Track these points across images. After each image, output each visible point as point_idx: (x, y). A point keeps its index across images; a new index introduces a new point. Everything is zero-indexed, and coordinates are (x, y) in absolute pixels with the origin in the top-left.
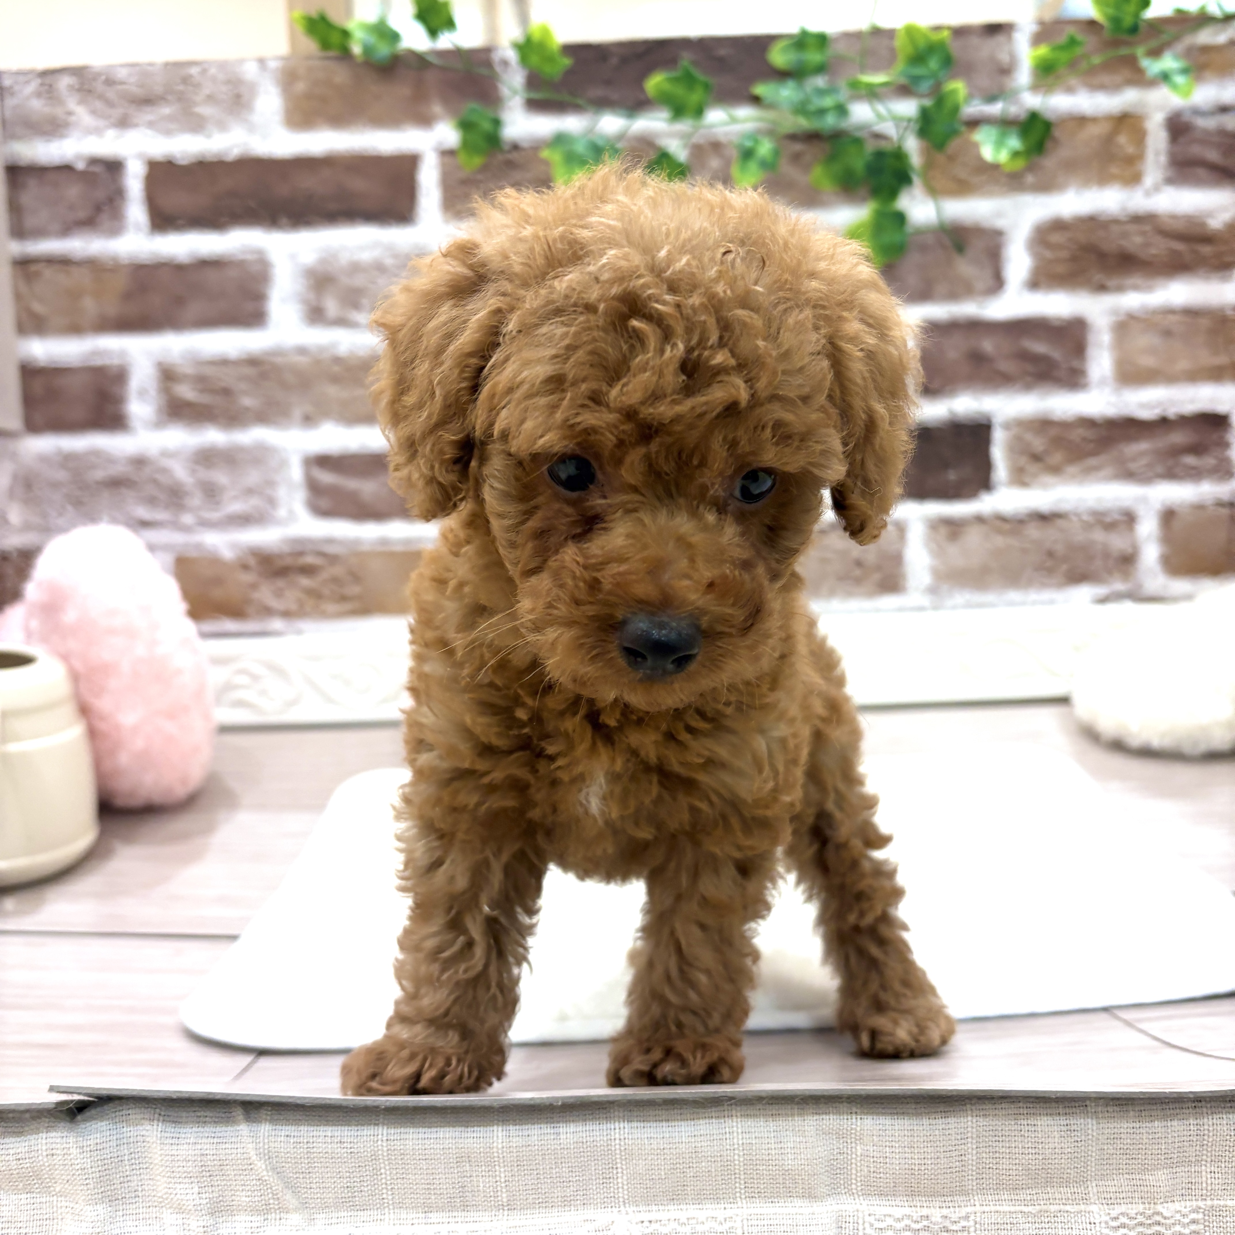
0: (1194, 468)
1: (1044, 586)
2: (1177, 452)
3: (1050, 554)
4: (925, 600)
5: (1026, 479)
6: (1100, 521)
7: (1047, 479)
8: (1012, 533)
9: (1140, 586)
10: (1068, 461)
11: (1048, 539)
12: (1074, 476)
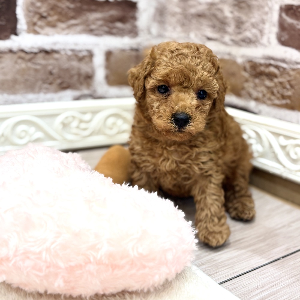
1: (47, 91)
2: (113, 20)
3: (51, 73)
5: (37, 28)
6: (76, 56)
7: (48, 30)
8: (30, 60)
9: (95, 91)
10: (59, 20)
11: (50, 65)
12: (63, 29)
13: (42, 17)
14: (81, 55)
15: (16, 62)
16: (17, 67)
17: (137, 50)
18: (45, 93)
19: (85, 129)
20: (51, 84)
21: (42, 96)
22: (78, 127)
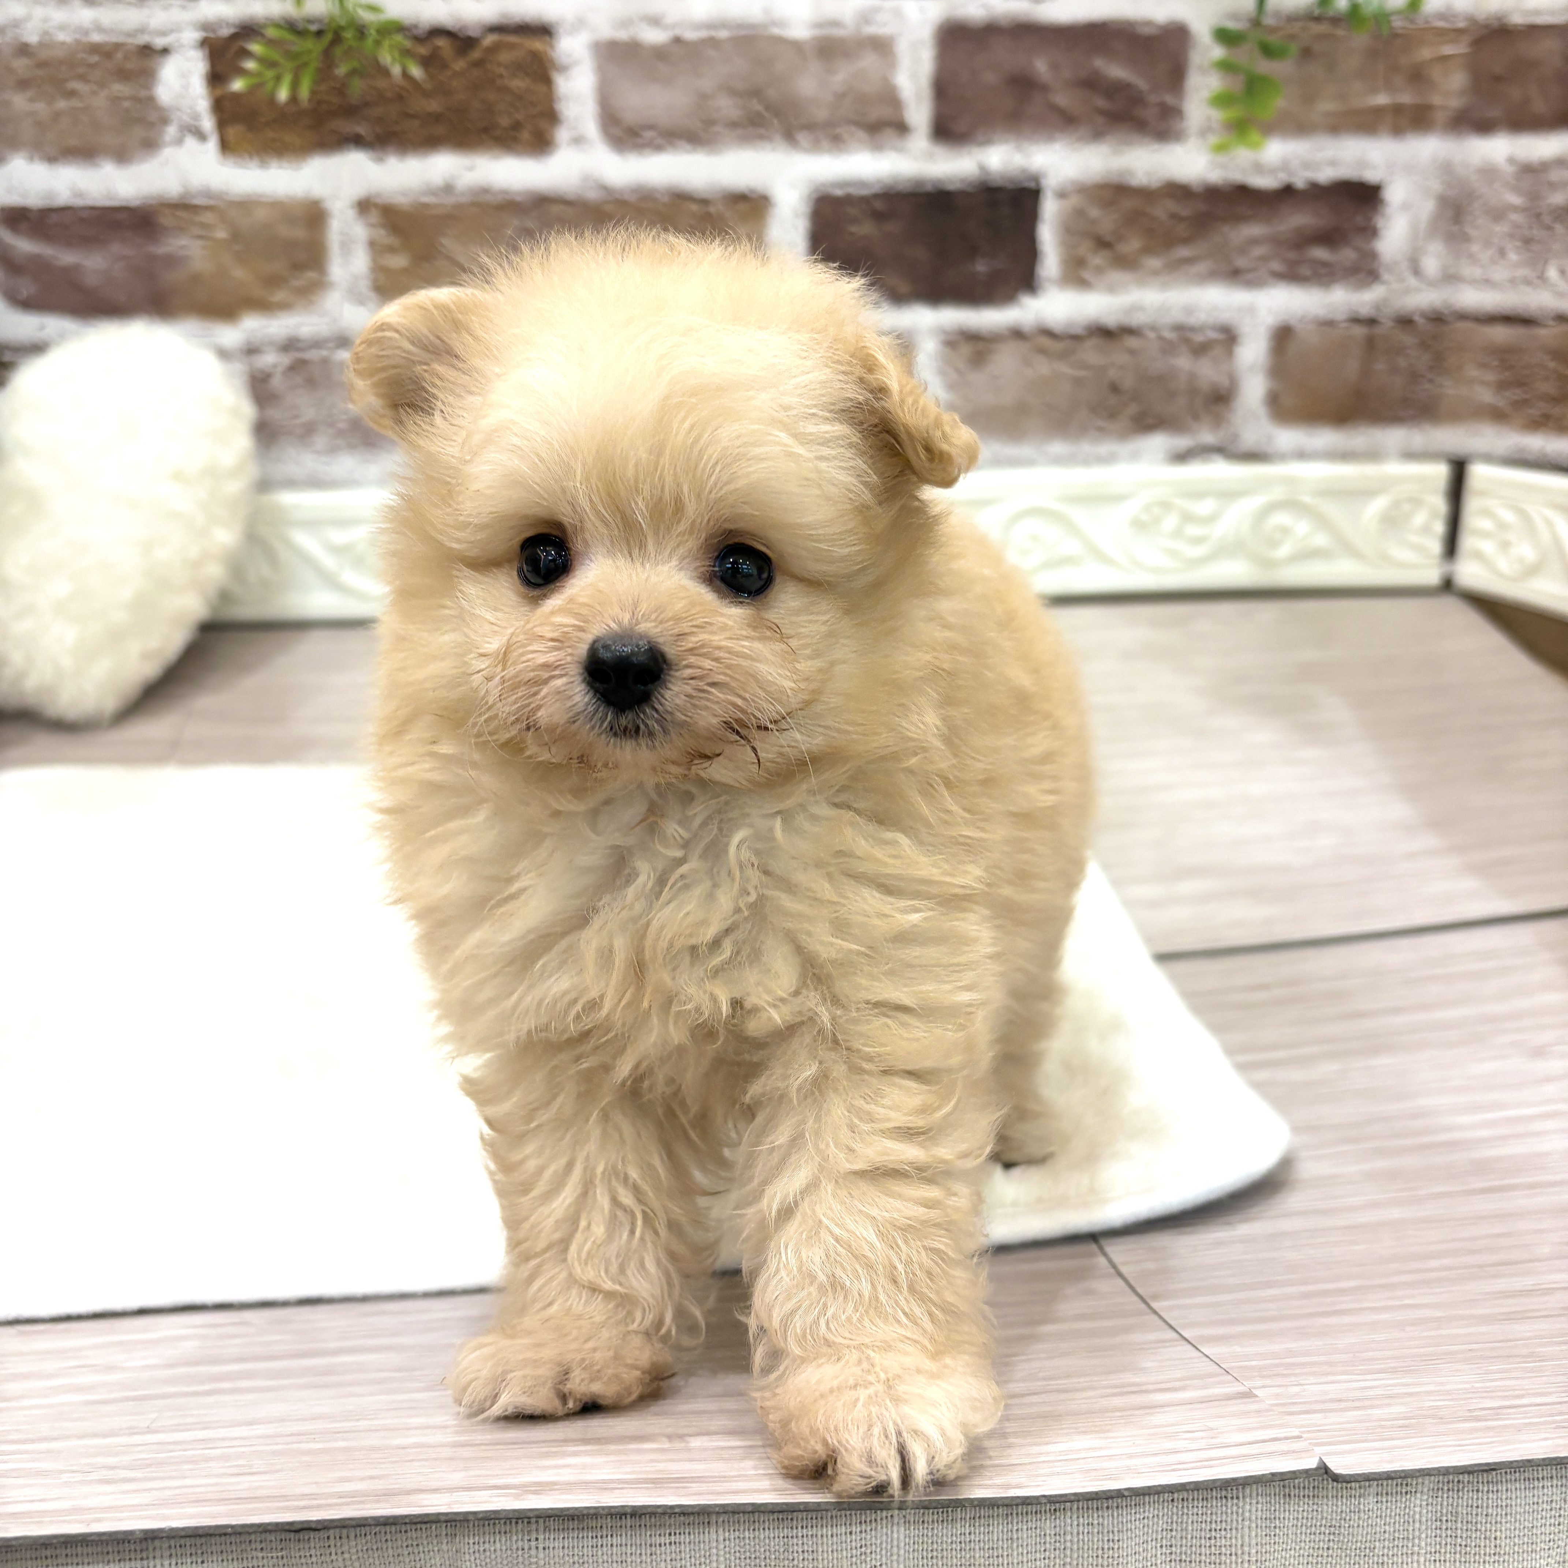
0: (1325, 264)
2: (1305, 240)
5: (1087, 275)
6: (1187, 341)
7: (1116, 276)
8: (1063, 356)
9: (1235, 437)
10: (1148, 250)
12: (1156, 273)
13: (1103, 244)
14: (1199, 338)
17: (1372, 322)
19: (1198, 541)
22: (1178, 533)
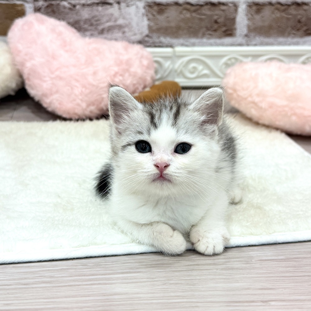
1: (295, 35)
3: (299, 22)
4: (244, 41)
11: (299, 14)
15: (273, 13)
16: (274, 16)
18: (293, 37)
20: (298, 30)
21: (290, 40)
